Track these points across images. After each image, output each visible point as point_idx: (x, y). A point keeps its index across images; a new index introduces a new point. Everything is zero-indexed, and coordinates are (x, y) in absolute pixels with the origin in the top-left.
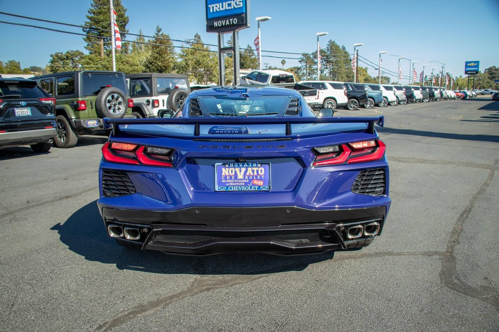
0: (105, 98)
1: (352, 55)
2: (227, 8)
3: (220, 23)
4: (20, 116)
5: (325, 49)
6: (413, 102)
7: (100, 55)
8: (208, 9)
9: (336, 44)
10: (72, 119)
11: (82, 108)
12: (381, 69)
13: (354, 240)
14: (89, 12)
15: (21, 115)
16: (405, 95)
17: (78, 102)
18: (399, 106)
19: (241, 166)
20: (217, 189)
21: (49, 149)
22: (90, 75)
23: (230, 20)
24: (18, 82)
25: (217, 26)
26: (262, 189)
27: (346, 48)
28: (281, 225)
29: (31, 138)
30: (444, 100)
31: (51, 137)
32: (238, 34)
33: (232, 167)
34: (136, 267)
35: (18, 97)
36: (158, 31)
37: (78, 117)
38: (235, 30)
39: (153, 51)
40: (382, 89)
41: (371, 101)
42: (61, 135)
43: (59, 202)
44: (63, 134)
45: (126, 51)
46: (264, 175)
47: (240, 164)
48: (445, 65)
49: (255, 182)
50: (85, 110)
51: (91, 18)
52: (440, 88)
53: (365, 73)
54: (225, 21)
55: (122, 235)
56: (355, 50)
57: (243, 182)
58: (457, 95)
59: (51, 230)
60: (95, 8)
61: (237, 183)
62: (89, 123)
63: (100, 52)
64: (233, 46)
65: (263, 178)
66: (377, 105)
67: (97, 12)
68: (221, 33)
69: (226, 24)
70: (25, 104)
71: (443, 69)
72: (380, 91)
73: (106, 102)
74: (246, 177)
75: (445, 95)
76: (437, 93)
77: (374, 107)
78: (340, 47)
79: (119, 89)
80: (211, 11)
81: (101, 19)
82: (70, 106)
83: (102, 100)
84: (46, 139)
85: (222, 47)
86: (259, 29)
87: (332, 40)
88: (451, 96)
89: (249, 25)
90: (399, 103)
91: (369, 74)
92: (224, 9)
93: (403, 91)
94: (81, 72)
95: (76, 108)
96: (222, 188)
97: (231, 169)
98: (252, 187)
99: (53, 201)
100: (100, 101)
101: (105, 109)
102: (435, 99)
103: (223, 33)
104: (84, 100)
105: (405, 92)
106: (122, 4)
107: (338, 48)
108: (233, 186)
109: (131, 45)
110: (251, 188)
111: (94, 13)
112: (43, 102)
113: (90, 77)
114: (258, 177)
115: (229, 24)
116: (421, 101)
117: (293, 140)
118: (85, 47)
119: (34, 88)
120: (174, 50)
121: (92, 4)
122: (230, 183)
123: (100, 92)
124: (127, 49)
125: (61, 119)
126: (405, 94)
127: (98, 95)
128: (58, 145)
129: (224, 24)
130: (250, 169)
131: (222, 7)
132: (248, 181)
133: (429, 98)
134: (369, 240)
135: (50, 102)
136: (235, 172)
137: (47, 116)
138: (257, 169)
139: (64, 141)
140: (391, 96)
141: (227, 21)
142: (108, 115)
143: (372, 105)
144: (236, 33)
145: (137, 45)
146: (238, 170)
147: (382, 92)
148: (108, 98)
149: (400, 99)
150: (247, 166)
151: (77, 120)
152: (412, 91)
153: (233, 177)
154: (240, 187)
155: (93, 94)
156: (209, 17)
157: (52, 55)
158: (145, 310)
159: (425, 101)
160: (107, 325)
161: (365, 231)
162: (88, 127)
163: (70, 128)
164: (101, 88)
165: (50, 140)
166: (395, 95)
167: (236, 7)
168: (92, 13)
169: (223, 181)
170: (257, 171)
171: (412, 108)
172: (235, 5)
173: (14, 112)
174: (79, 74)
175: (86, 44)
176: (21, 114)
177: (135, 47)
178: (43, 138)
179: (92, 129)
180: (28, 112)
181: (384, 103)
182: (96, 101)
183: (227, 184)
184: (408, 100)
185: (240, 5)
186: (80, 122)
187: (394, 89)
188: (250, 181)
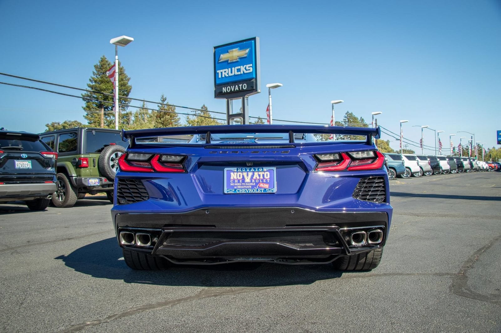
0: (108, 156)
1: (370, 124)
2: (237, 73)
3: (229, 88)
4: (19, 169)
5: (342, 122)
6: (439, 173)
7: (99, 126)
8: (217, 74)
9: (354, 116)
10: (73, 176)
11: (84, 165)
12: (402, 139)
13: (358, 249)
14: (90, 80)
15: (22, 168)
16: (429, 166)
17: (80, 159)
18: (424, 177)
19: (248, 170)
20: (226, 192)
21: (46, 208)
22: (94, 132)
23: (240, 85)
24: (21, 135)
25: (225, 92)
26: (267, 192)
27: (364, 119)
28: (286, 226)
29: (29, 191)
30: (475, 172)
31: (49, 192)
32: (248, 99)
33: (240, 172)
34: (144, 282)
35: (19, 149)
36: (163, 100)
37: (79, 175)
38: (245, 96)
39: (157, 122)
40: (404, 158)
41: (392, 171)
42: (59, 194)
43: (61, 242)
44: (62, 192)
45: (127, 122)
46: (270, 178)
47: (247, 169)
48: (474, 135)
49: (261, 185)
50: (87, 167)
51: (92, 87)
52: (469, 159)
53: (387, 147)
54: (234, 86)
55: (133, 243)
56: (373, 119)
57: (250, 185)
58: (490, 166)
59: (55, 259)
60: (97, 76)
61: (244, 186)
62: (90, 181)
63: (99, 122)
64: (242, 113)
65: (268, 182)
66: (399, 176)
67: (99, 80)
68: (229, 99)
69: (236, 90)
70: (27, 156)
71: (472, 139)
72: (402, 160)
73: (109, 160)
74: (253, 181)
75: (475, 166)
76: (466, 164)
77: (395, 179)
78: (358, 119)
79: (123, 147)
80: (220, 76)
81: (103, 88)
82: (72, 163)
83: (105, 158)
84: (45, 194)
85: (231, 113)
86: (270, 96)
87: (349, 111)
88: (483, 168)
89: (259, 91)
90: (423, 175)
91: (391, 148)
92: (233, 74)
93: (427, 161)
94: (85, 128)
95: (78, 166)
96: (231, 190)
97: (239, 173)
98: (259, 189)
99: (55, 241)
100: (103, 158)
101: (108, 167)
102: (464, 171)
103: (232, 99)
104: (87, 158)
105: (429, 162)
106: (125, 72)
107: (356, 121)
108: (241, 189)
109: (133, 115)
110: (257, 190)
111: (95, 82)
112: (44, 156)
113: (94, 134)
114: (264, 181)
115: (238, 90)
116: (448, 172)
117: (296, 147)
118: (84, 116)
119: (36, 142)
120: (179, 122)
121: (94, 72)
122: (238, 186)
123: (104, 150)
124: (128, 119)
125: (61, 177)
126: (429, 164)
127: (102, 153)
128: (56, 205)
129: (233, 90)
130: (256, 174)
131: (231, 73)
132: (254, 184)
133: (458, 169)
134: (376, 258)
135: (51, 156)
136: (243, 176)
137: (48, 170)
138: (263, 173)
139: (62, 201)
140: (414, 166)
141: (237, 86)
142: (111, 173)
143: (393, 176)
144: (245, 98)
145: (140, 116)
146: (245, 174)
147: (403, 162)
148: (111, 157)
149: (424, 169)
150: (253, 170)
151: (78, 178)
152: (438, 162)
153: (241, 181)
154: (247, 190)
155: (96, 152)
156: (218, 82)
157: (48, 124)
158: (154, 307)
159: (453, 172)
160: (117, 316)
161: (369, 239)
162: (89, 185)
163: (70, 186)
164: (104, 146)
165: (49, 196)
166: (418, 165)
167: (245, 72)
168: (93, 82)
169: (232, 184)
170: (263, 175)
171: (438, 179)
172: (245, 70)
173: (14, 164)
174: (83, 130)
175: (85, 113)
176: (21, 166)
177: (138, 118)
178: (41, 193)
179: (93, 188)
180: (29, 165)
181: (406, 174)
182: (99, 159)
183: (236, 187)
184: (434, 171)
185: (249, 70)
186: (82, 179)
187: (418, 159)
188: (257, 184)
